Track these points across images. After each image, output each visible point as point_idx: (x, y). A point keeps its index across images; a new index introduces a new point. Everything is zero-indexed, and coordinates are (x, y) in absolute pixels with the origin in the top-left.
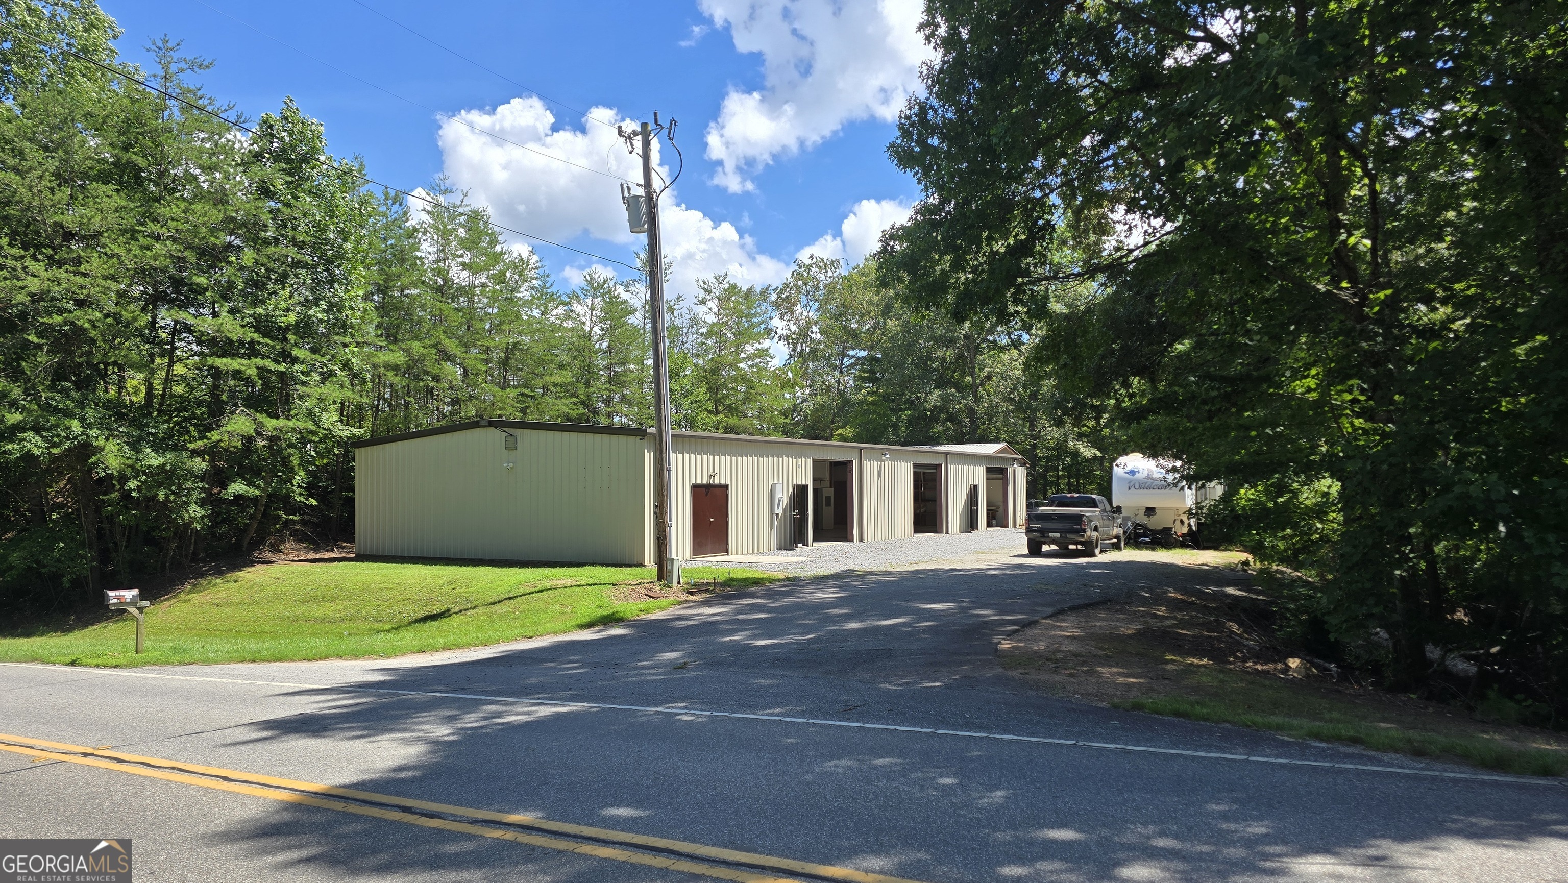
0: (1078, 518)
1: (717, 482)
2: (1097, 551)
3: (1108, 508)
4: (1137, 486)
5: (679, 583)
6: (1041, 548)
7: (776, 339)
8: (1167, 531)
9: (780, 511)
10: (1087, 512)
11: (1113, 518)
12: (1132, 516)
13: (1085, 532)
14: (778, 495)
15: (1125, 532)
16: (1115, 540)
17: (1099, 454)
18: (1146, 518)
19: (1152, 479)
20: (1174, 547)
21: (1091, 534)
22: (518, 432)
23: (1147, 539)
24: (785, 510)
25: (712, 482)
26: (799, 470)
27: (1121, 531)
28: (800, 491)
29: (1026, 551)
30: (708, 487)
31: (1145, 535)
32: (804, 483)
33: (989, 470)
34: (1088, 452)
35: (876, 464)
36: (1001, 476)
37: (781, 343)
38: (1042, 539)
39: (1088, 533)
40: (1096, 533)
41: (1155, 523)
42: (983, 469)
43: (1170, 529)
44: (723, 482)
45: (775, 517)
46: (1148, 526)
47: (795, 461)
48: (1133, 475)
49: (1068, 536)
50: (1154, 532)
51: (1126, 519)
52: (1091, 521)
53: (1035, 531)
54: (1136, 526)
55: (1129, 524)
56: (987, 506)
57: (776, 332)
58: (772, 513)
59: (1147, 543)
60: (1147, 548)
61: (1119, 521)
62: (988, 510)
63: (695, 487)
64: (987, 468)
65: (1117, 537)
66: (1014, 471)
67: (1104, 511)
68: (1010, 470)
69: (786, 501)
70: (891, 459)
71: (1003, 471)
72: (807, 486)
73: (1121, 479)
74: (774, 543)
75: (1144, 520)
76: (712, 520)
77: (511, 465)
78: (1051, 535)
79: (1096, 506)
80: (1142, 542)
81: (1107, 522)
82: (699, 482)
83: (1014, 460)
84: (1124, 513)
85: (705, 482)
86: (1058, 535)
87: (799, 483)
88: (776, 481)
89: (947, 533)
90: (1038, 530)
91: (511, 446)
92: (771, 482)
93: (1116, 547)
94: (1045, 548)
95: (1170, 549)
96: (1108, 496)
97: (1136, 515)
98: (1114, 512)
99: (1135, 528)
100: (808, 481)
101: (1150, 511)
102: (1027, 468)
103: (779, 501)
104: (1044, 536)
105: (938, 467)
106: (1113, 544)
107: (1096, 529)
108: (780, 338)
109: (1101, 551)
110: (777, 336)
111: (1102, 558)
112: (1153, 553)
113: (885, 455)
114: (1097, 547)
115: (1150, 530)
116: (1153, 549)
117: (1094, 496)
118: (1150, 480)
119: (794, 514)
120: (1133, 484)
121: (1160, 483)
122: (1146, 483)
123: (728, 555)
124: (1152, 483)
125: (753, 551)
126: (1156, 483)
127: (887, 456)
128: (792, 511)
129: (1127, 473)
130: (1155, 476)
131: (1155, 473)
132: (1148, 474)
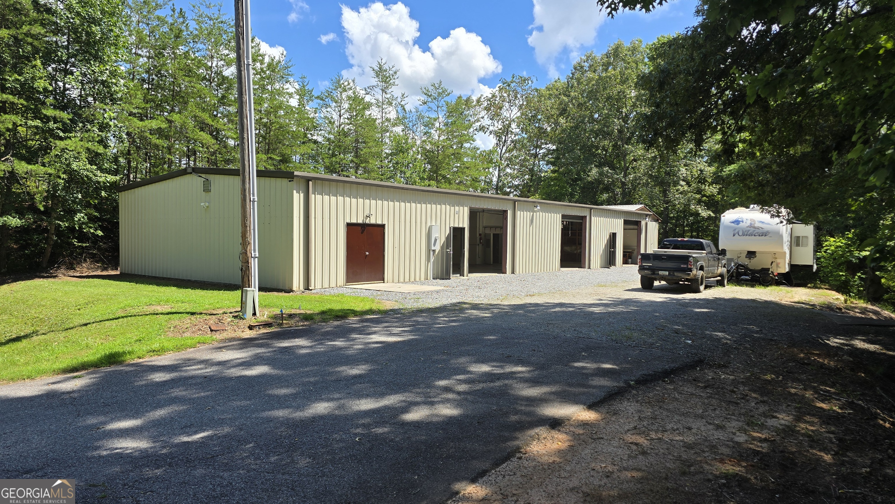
0: (685, 259)
1: (373, 221)
2: (702, 288)
3: (714, 250)
4: (741, 233)
5: (254, 314)
6: (653, 283)
7: (488, 133)
8: (765, 271)
9: (437, 248)
10: (695, 254)
11: (719, 259)
12: (735, 258)
13: (691, 271)
14: (435, 234)
15: (728, 271)
16: (719, 278)
17: (712, 215)
18: (747, 260)
19: (755, 228)
20: (771, 285)
21: (696, 273)
22: (211, 177)
23: (747, 277)
24: (442, 247)
25: (367, 222)
26: (457, 216)
27: (724, 270)
28: (458, 232)
29: (640, 286)
30: (364, 226)
31: (745, 274)
32: (461, 226)
33: (626, 222)
34: (704, 213)
35: (529, 214)
36: (636, 227)
37: (492, 136)
38: (653, 276)
39: (694, 272)
40: (701, 272)
41: (755, 264)
42: (622, 221)
43: (768, 269)
44: (379, 222)
45: (432, 253)
46: (749, 266)
47: (452, 208)
48: (738, 224)
49: (676, 274)
50: (754, 272)
51: (730, 260)
52: (698, 261)
53: (646, 269)
54: (738, 266)
55: (733, 264)
56: (624, 248)
57: (488, 129)
58: (429, 249)
59: (747, 280)
60: (747, 285)
61: (724, 262)
62: (624, 252)
63: (350, 226)
64: (624, 220)
65: (721, 275)
66: (646, 224)
67: (711, 253)
68: (643, 223)
69: (443, 239)
70: (542, 210)
71: (638, 223)
72: (464, 228)
73: (727, 227)
74: (430, 274)
75: (745, 261)
76: (367, 253)
77: (207, 204)
78: (661, 273)
79: (703, 249)
80: (742, 280)
81: (712, 263)
82: (354, 221)
83: (647, 215)
84: (728, 256)
85: (360, 221)
86: (667, 273)
87: (456, 226)
88: (434, 224)
89: (589, 268)
90: (649, 269)
91: (207, 189)
92: (429, 224)
93: (721, 283)
94: (656, 283)
95: (767, 286)
96: (715, 241)
97: (739, 257)
98: (719, 254)
99: (737, 268)
100: (465, 223)
101: (751, 254)
102: (659, 223)
103: (436, 240)
104: (654, 274)
105: (584, 218)
106: (717, 281)
107: (702, 268)
108: (491, 132)
109: (706, 287)
110: (488, 131)
111: (706, 294)
112: (752, 289)
113: (536, 207)
114: (702, 284)
115: (750, 270)
116: (753, 286)
117: (701, 240)
118: (752, 229)
119: (448, 250)
120: (736, 231)
121: (761, 231)
122: (749, 230)
123: (384, 283)
124: (754, 231)
125: (409, 280)
126: (757, 231)
127: (539, 208)
128: (447, 248)
129: (733, 222)
130: (757, 225)
131: (756, 222)
132: (751, 224)
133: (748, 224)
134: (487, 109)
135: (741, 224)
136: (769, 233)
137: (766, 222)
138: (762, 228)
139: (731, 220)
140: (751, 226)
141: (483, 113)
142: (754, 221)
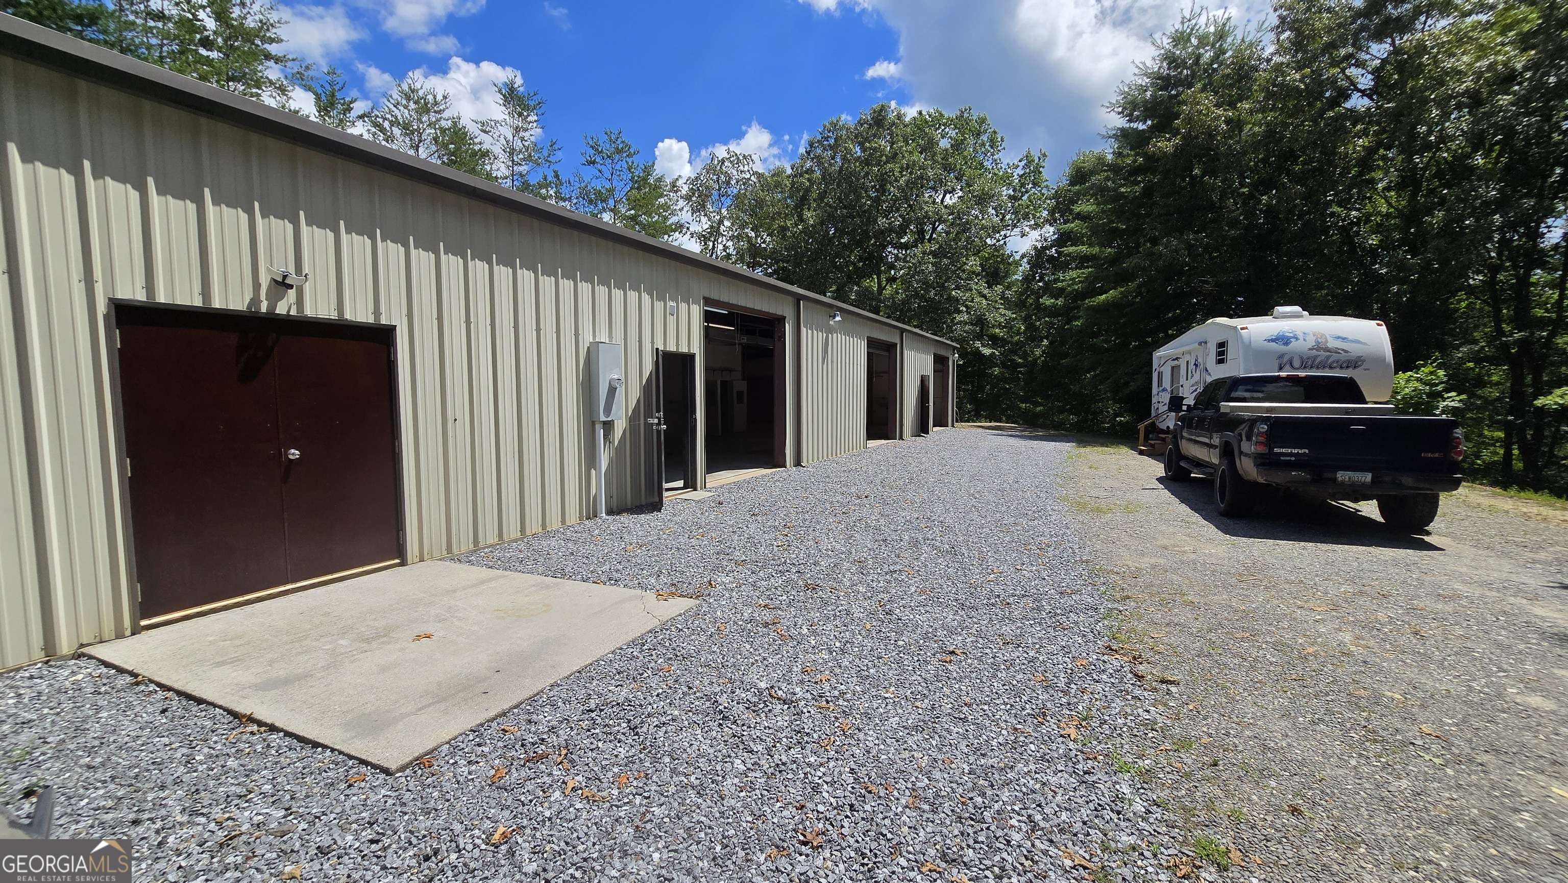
4: (1297, 364)
7: (688, 236)
9: (618, 418)
14: (608, 374)
24: (633, 414)
26: (672, 320)
28: (673, 367)
32: (684, 349)
33: (936, 359)
35: (820, 337)
45: (601, 431)
48: (1285, 344)
49: (1404, 480)
57: (688, 228)
58: (590, 421)
64: (934, 355)
68: (951, 361)
70: (839, 329)
71: (944, 361)
72: (692, 357)
73: (1261, 352)
76: (294, 454)
78: (1343, 476)
83: (954, 348)
87: (672, 348)
88: (602, 338)
89: (900, 439)
92: (587, 338)
100: (696, 347)
103: (612, 391)
104: (1319, 480)
105: (891, 348)
108: (692, 235)
110: (689, 233)
113: (834, 317)
118: (1322, 353)
119: (651, 421)
120: (1285, 359)
121: (1343, 357)
122: (1317, 357)
123: (403, 563)
124: (1328, 357)
125: (523, 530)
126: (1335, 357)
127: (838, 318)
128: (648, 414)
129: (1273, 340)
130: (1332, 344)
131: (1329, 339)
132: (1318, 343)
133: (1311, 342)
134: (688, 198)
135: (1294, 345)
136: (1363, 361)
137: (1350, 338)
138: (1346, 352)
139: (1267, 336)
140: (1318, 347)
141: (682, 203)
142: (1322, 335)
